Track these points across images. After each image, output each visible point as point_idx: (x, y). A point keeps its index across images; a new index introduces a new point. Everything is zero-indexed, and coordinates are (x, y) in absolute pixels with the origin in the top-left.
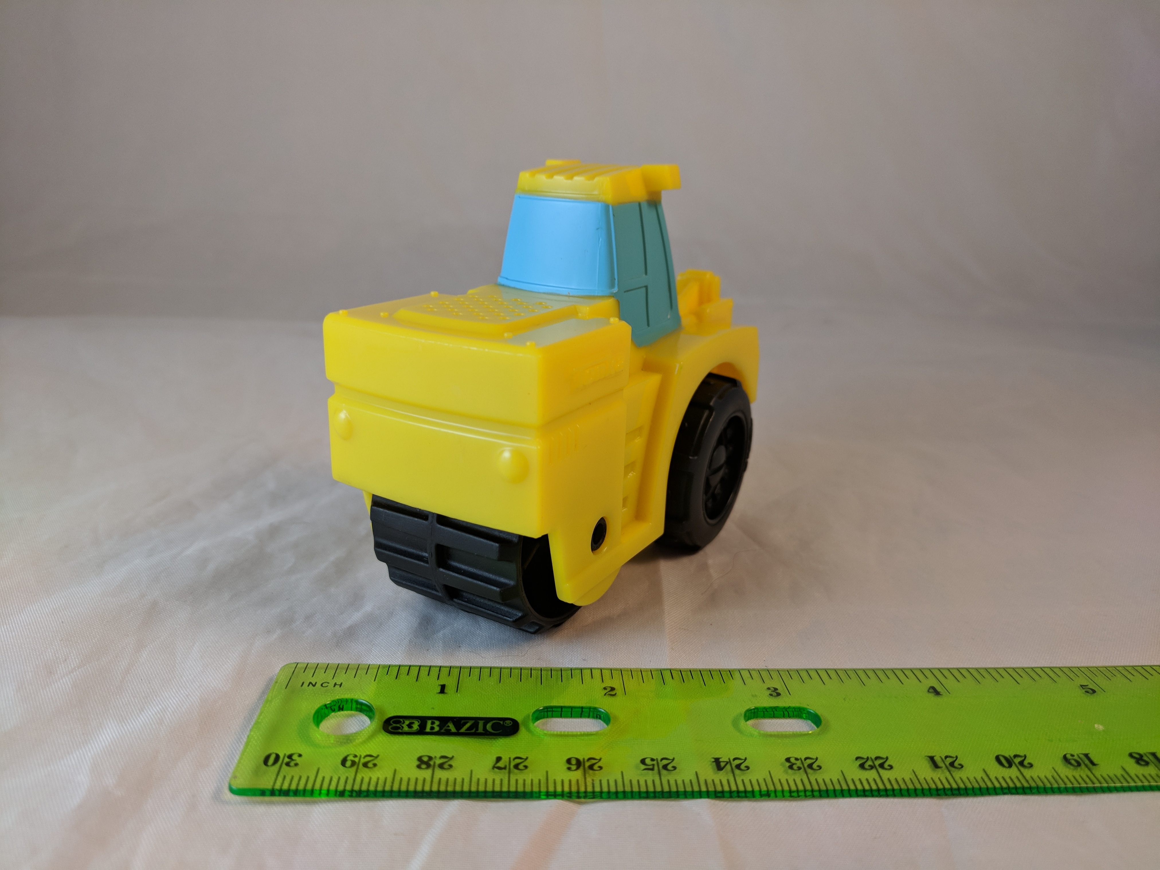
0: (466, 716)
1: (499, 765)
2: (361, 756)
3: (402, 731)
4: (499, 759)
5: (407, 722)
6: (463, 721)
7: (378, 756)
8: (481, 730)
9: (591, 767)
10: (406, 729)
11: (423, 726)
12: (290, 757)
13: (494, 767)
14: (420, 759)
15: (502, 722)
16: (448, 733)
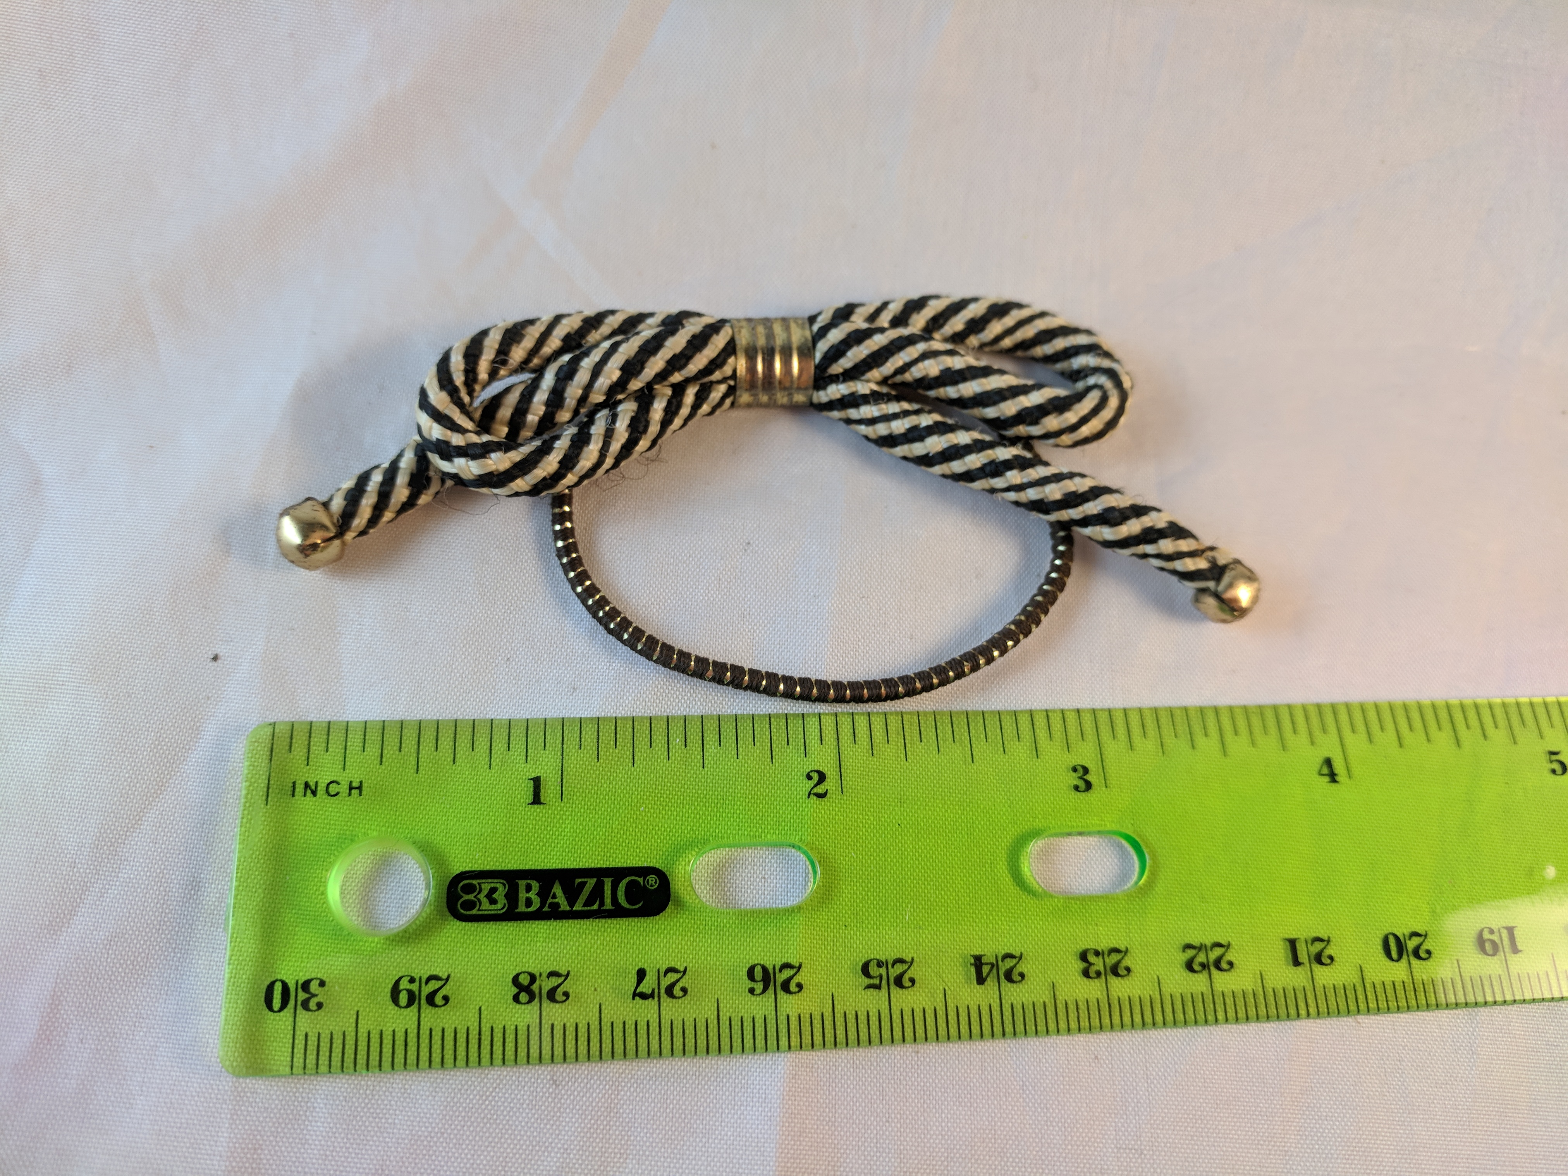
0: (581, 865)
1: (643, 988)
2: (420, 978)
3: (480, 913)
4: (641, 974)
5: (486, 887)
6: (578, 881)
7: (449, 976)
8: (608, 905)
9: (786, 986)
10: (486, 905)
11: (512, 897)
12: (306, 986)
13: (635, 995)
14: (515, 981)
15: (641, 880)
16: (554, 914)
